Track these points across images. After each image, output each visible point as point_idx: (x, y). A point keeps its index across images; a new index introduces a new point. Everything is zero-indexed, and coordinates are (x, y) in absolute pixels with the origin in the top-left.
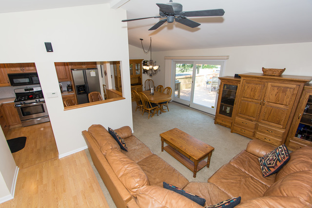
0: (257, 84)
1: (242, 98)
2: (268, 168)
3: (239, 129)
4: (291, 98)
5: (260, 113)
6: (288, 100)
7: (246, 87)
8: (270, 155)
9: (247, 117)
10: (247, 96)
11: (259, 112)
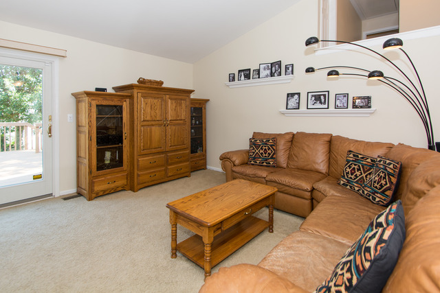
0: (155, 99)
1: (142, 124)
3: (147, 178)
5: (166, 137)
6: (184, 113)
7: (144, 104)
10: (148, 119)
11: (164, 138)
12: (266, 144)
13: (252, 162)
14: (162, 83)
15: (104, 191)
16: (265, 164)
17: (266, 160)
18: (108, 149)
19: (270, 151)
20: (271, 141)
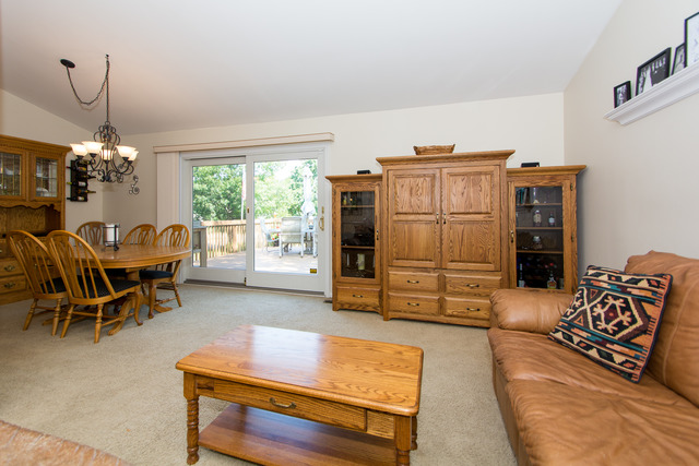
0: (419, 176)
1: (395, 218)
2: (626, 341)
3: (403, 305)
4: (492, 196)
5: (441, 244)
6: (488, 200)
7: (398, 187)
8: (587, 307)
9: (415, 263)
10: (404, 211)
11: (438, 245)
12: (624, 290)
13: (559, 336)
14: (452, 148)
15: (351, 305)
16: (593, 353)
17: (603, 342)
18: (362, 251)
19: (625, 318)
20: (644, 284)
